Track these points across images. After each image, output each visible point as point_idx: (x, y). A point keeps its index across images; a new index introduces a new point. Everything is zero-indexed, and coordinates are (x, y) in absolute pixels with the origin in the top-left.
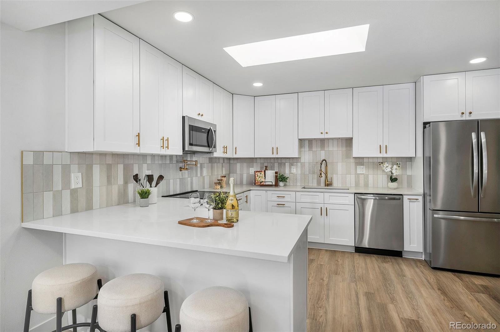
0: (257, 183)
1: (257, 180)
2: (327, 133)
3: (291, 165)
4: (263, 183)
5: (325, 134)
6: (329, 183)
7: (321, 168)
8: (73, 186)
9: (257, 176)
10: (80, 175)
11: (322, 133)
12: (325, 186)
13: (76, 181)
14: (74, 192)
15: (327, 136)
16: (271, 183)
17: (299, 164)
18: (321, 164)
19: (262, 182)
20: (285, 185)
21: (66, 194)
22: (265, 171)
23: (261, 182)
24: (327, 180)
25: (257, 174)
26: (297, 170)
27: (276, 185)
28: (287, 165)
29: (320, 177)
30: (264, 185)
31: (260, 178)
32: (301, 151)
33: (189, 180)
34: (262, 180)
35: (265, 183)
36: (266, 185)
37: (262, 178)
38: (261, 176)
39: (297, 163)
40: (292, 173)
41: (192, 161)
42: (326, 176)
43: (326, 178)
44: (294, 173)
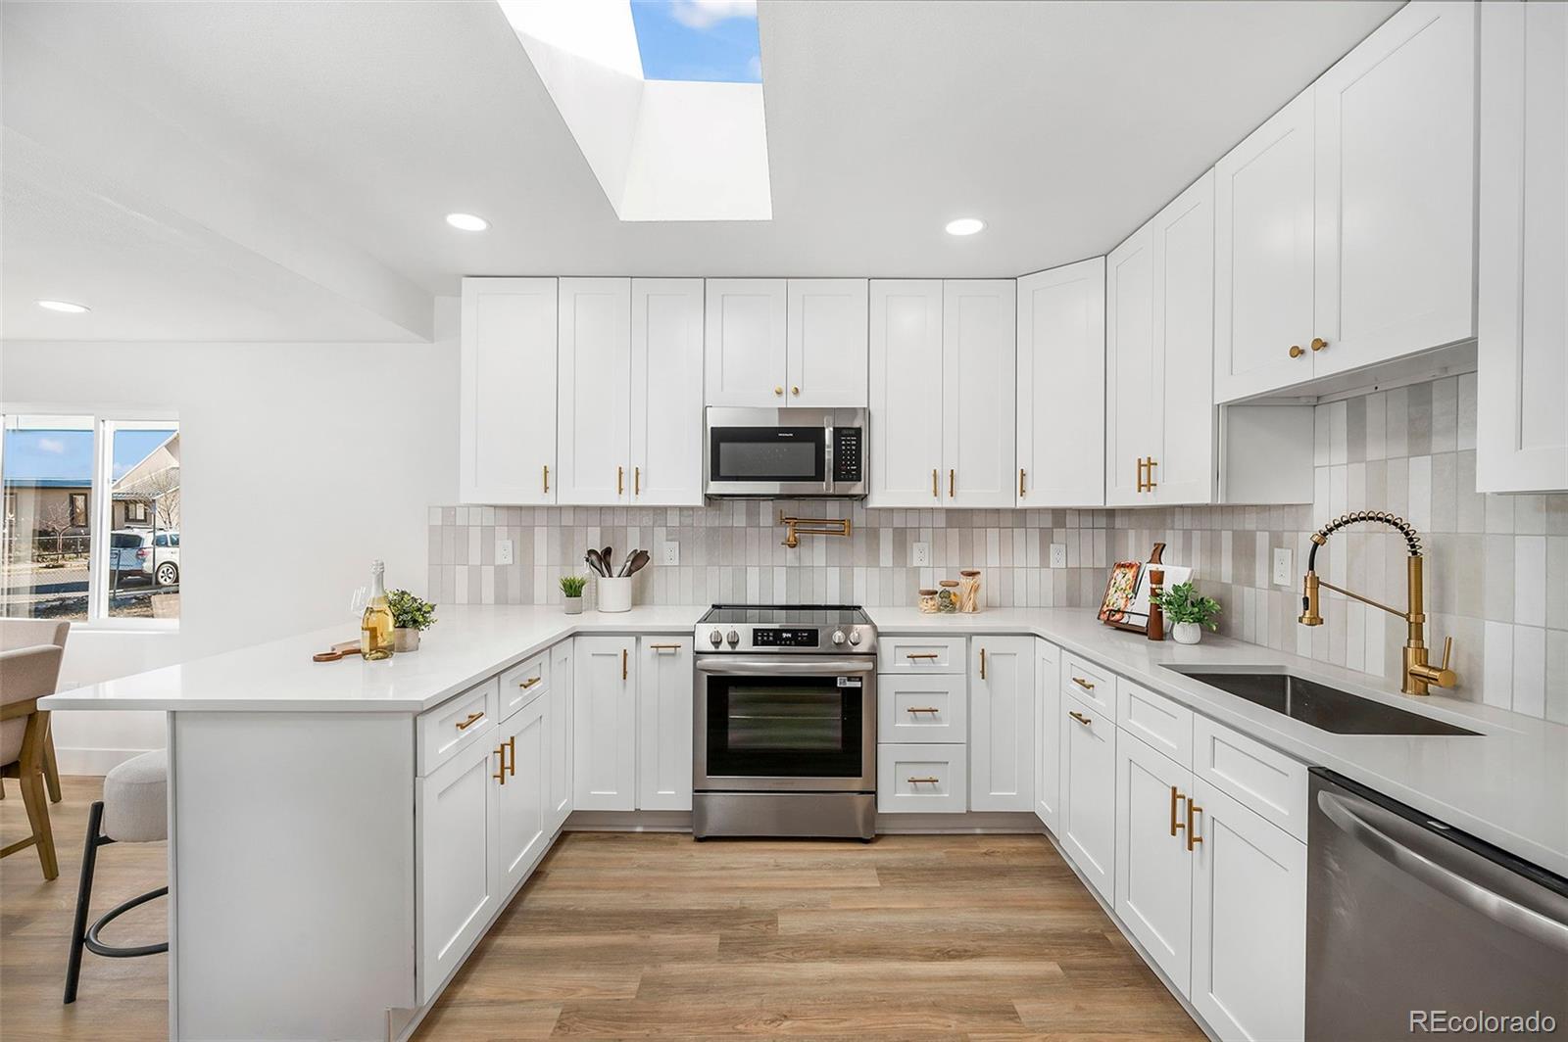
0: (1105, 613)
1: (1107, 601)
2: (1320, 345)
3: (1273, 542)
4: (1117, 616)
5: (1318, 352)
6: (1425, 672)
7: (1312, 567)
8: (499, 561)
9: (1113, 582)
10: (510, 543)
11: (1297, 352)
12: (1404, 690)
13: (504, 554)
14: (501, 571)
16: (1138, 622)
18: (1316, 544)
19: (1119, 611)
21: (488, 573)
23: (1114, 613)
24: (1425, 653)
25: (1115, 575)
26: (1295, 570)
27: (1156, 632)
28: (1262, 542)
29: (1301, 619)
30: (1123, 626)
31: (1116, 596)
32: (1314, 468)
33: (834, 574)
34: (1121, 604)
35: (1126, 615)
36: (1129, 627)
37: (1124, 596)
38: (1123, 586)
39: (1297, 531)
40: (1277, 588)
41: (824, 522)
42: (1410, 623)
43: (1410, 638)
44: (1284, 589)
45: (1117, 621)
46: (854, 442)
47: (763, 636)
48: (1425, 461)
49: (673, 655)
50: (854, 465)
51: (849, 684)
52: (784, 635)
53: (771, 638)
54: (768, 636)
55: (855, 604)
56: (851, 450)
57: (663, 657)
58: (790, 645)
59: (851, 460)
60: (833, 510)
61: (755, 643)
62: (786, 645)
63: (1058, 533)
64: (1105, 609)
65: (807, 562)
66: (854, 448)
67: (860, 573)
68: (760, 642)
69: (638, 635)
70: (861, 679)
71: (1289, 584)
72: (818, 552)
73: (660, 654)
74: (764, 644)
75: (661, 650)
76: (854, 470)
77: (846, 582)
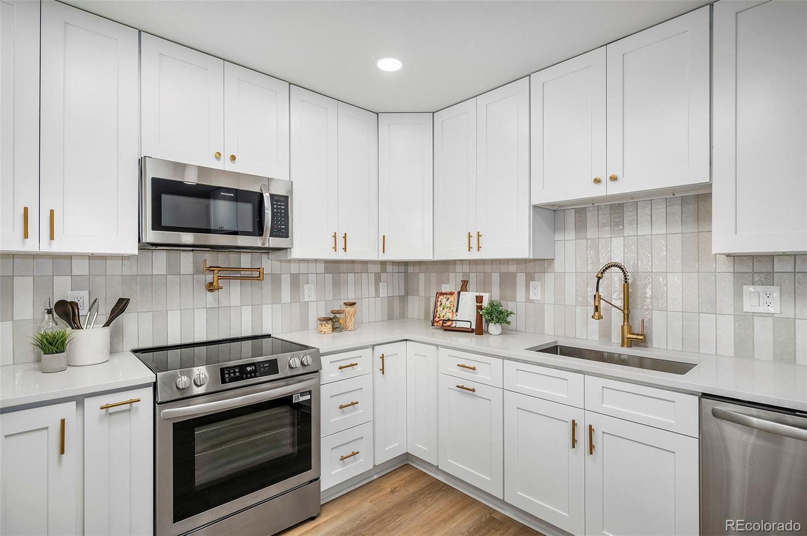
0: (437, 322)
1: (437, 315)
2: (614, 179)
3: (530, 277)
4: (449, 323)
5: (609, 182)
6: (635, 337)
7: (597, 290)
9: (439, 304)
11: (597, 181)
12: (622, 346)
15: (614, 189)
16: (467, 325)
17: (549, 277)
18: (599, 278)
19: (449, 320)
20: (504, 332)
22: (459, 293)
23: (445, 321)
24: (630, 327)
25: (440, 299)
26: (543, 292)
27: (479, 330)
28: (521, 278)
29: (593, 317)
30: (453, 329)
31: (444, 311)
32: (555, 241)
33: (247, 311)
34: (449, 316)
35: (454, 322)
36: (456, 329)
37: (451, 311)
38: (449, 305)
39: (544, 273)
40: (532, 301)
41: (239, 269)
42: (624, 314)
43: (624, 321)
44: (536, 301)
45: (449, 326)
46: (283, 207)
47: (229, 373)
48: (621, 240)
49: (129, 410)
50: (283, 225)
51: (302, 399)
52: (249, 369)
53: (237, 374)
54: (235, 373)
55: (264, 333)
56: (281, 213)
57: (113, 417)
58: (255, 377)
59: (281, 220)
60: (245, 260)
61: (224, 381)
62: (251, 377)
63: (383, 275)
64: (437, 319)
65: (224, 303)
66: (283, 211)
67: (267, 309)
68: (227, 380)
69: (80, 400)
70: (310, 392)
71: (539, 299)
72: (233, 293)
73: (110, 414)
74: (232, 380)
75: (111, 410)
76: (283, 229)
77: (257, 317)
